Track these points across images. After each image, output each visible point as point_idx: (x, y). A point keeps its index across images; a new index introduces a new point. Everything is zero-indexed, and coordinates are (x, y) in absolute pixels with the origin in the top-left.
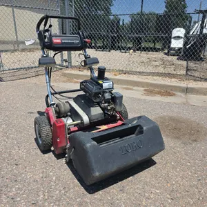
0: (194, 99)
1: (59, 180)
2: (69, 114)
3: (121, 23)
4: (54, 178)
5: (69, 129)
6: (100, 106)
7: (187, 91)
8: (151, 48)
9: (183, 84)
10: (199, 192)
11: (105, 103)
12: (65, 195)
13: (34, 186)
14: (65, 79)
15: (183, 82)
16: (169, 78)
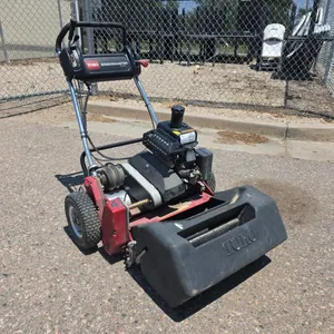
0: (298, 148)
1: (78, 301)
2: (127, 188)
3: (180, 12)
4: (69, 298)
7: (288, 133)
9: (281, 123)
10: (304, 312)
11: (186, 168)
12: (88, 327)
13: (36, 313)
15: (280, 119)
16: (259, 111)
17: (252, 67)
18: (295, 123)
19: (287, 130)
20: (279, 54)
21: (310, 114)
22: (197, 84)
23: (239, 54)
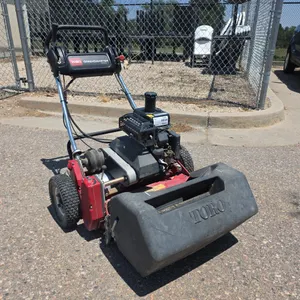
2: (104, 167)
5: (106, 191)
6: (151, 152)
7: (209, 122)
8: (170, 56)
9: (204, 112)
11: (160, 147)
14: (22, 110)
15: (203, 109)
16: (185, 103)
17: (187, 64)
18: (216, 112)
19: (209, 119)
20: (209, 53)
21: (230, 104)
22: (134, 79)
23: (178, 54)
